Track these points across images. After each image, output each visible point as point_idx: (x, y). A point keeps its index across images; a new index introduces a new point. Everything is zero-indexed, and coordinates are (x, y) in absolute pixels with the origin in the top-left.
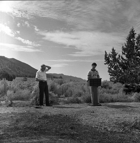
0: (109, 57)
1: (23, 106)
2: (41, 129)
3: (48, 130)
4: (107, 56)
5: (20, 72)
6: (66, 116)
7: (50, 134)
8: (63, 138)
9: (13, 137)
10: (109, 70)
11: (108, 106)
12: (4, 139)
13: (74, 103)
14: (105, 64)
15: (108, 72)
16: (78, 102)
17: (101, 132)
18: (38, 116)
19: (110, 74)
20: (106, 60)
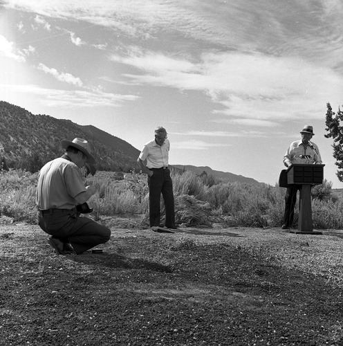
0: (339, 120)
1: (126, 227)
2: (182, 271)
3: (202, 273)
4: (334, 117)
5: (105, 158)
6: (239, 248)
7: (207, 282)
8: (244, 292)
9: (117, 281)
10: (336, 153)
11: (339, 236)
12: (97, 284)
13: (250, 226)
14: (326, 136)
15: (335, 156)
16: (261, 224)
17: (337, 288)
18: (170, 244)
19: (337, 164)
20: (330, 127)
